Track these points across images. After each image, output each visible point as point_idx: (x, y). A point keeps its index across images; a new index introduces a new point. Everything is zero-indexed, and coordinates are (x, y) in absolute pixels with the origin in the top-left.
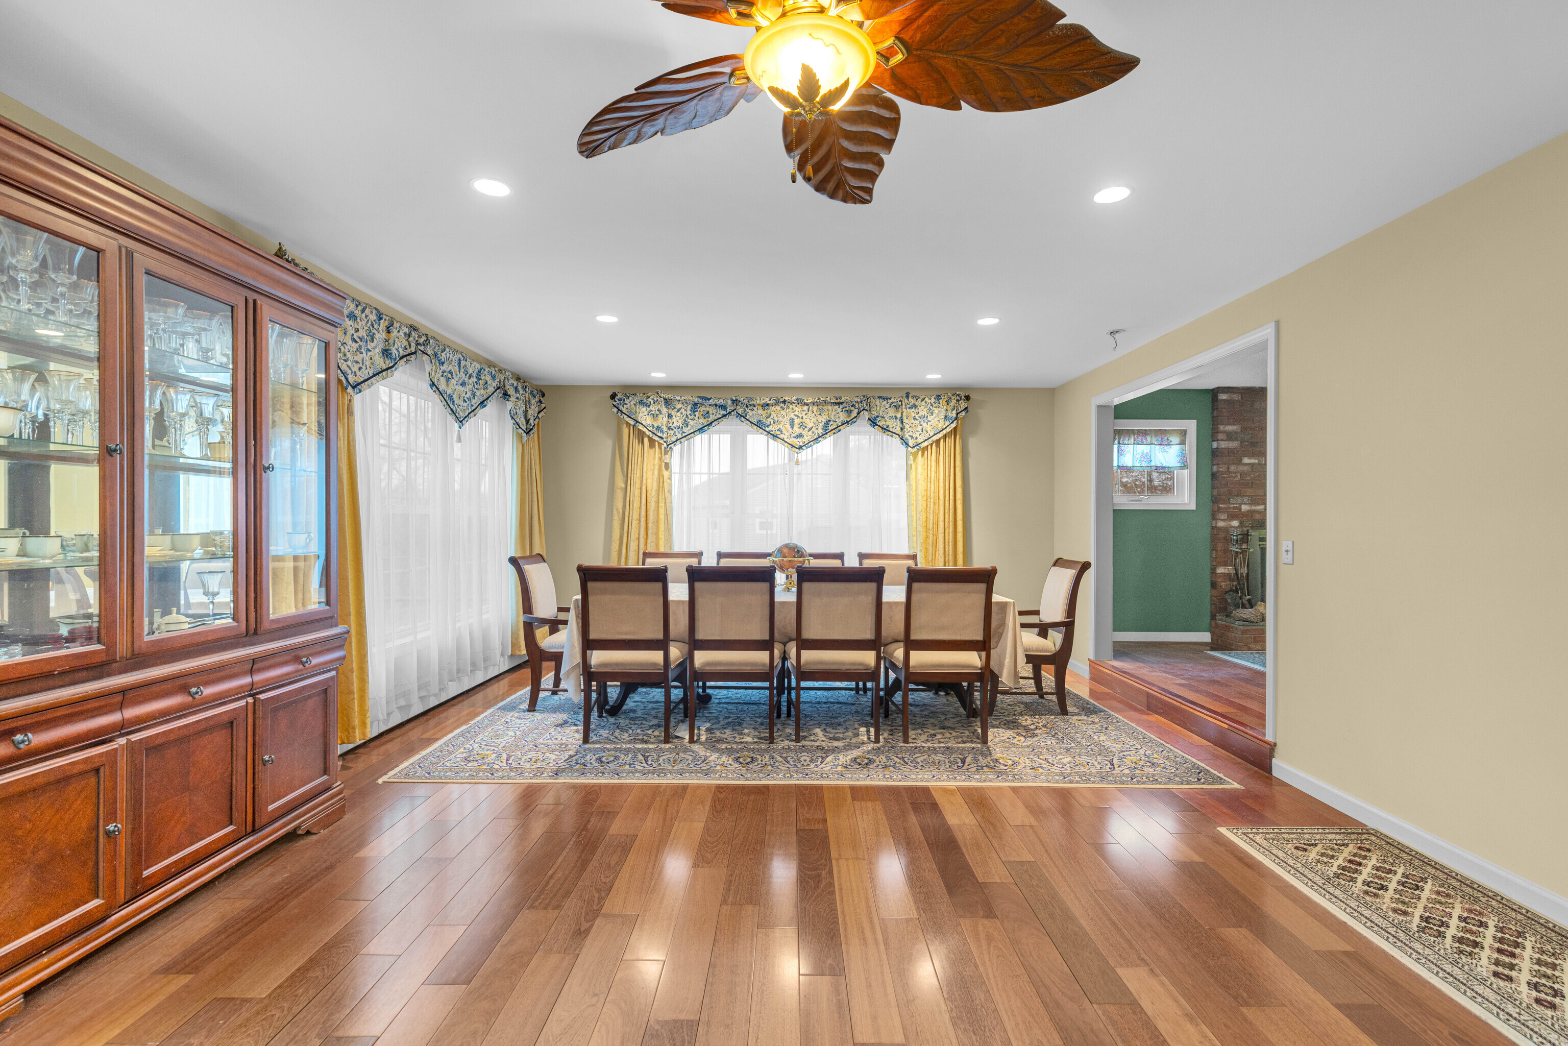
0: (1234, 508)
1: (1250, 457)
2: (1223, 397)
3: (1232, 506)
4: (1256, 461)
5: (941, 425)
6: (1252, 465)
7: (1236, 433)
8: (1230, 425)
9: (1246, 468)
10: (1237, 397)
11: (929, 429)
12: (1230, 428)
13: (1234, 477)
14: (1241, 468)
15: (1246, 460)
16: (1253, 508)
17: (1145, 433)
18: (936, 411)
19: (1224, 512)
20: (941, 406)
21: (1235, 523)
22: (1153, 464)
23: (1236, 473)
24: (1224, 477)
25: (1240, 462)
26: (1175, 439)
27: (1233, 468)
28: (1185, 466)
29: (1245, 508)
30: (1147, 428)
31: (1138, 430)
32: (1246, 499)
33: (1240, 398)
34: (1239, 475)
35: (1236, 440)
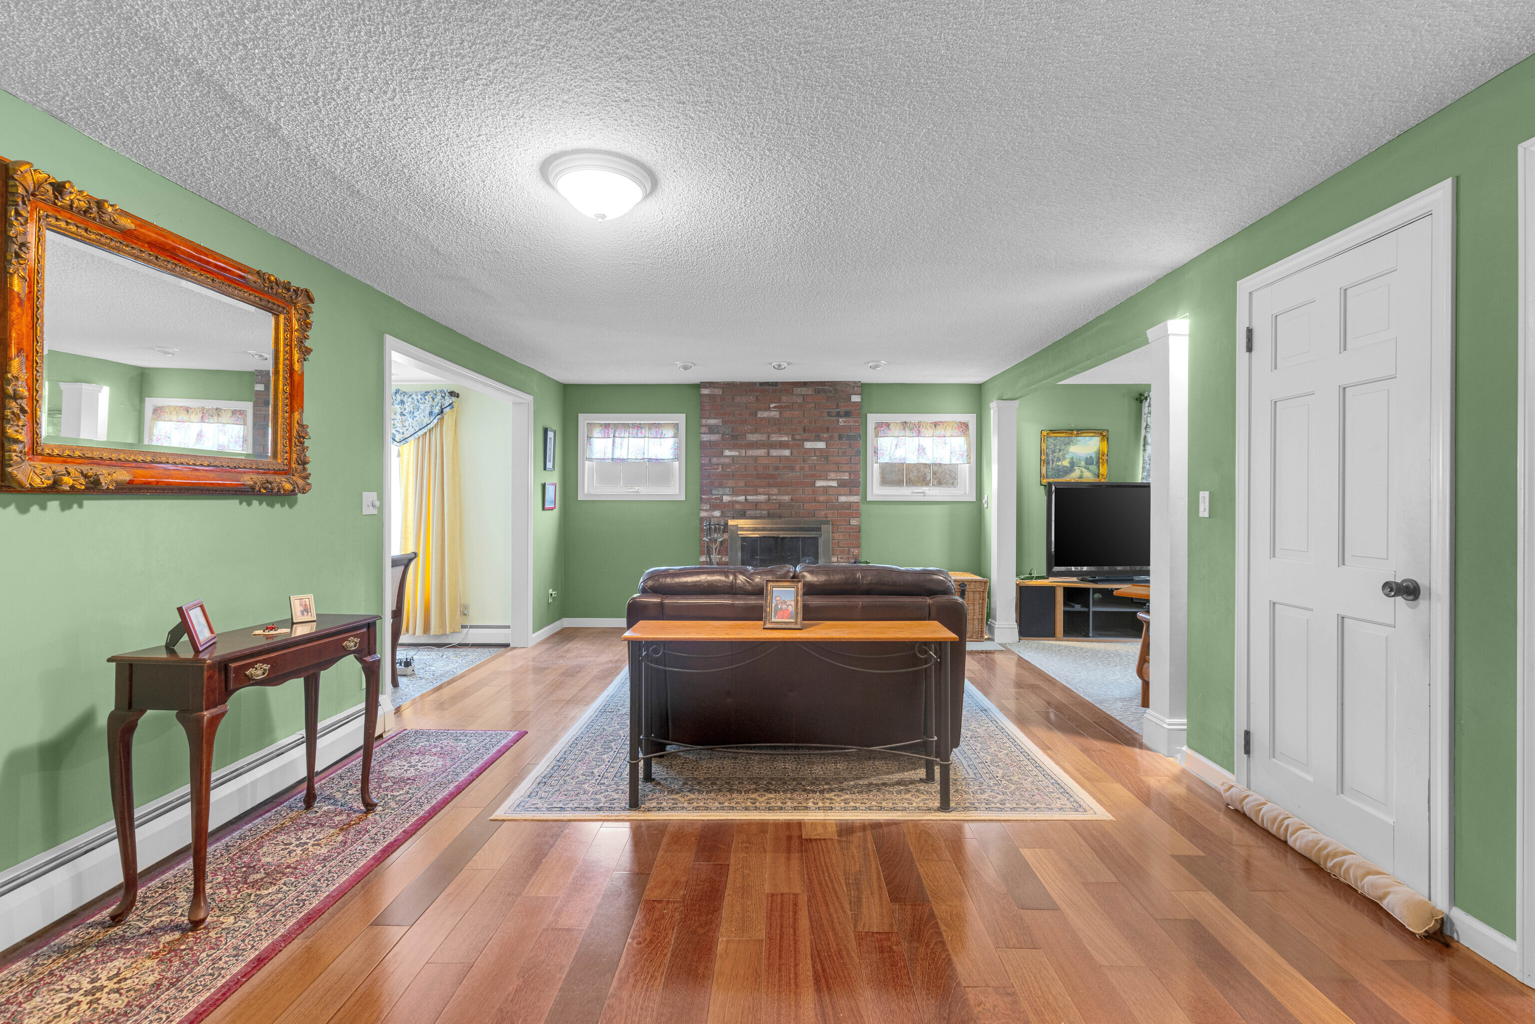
0: (717, 499)
1: (730, 449)
2: (705, 391)
3: (714, 497)
4: (737, 453)
5: (426, 420)
6: (733, 457)
7: (717, 426)
8: (712, 418)
9: (727, 460)
10: (718, 392)
11: (415, 424)
12: (712, 422)
13: (716, 469)
14: (722, 460)
15: (727, 453)
16: (734, 498)
17: (639, 426)
18: (422, 407)
19: (706, 503)
20: (427, 402)
21: (717, 513)
22: (646, 456)
23: (718, 464)
24: (706, 469)
25: (721, 455)
26: (670, 432)
27: (714, 460)
28: (677, 458)
29: (726, 499)
30: (642, 422)
31: (632, 424)
32: (727, 490)
33: (721, 393)
34: (720, 467)
35: (718, 433)
